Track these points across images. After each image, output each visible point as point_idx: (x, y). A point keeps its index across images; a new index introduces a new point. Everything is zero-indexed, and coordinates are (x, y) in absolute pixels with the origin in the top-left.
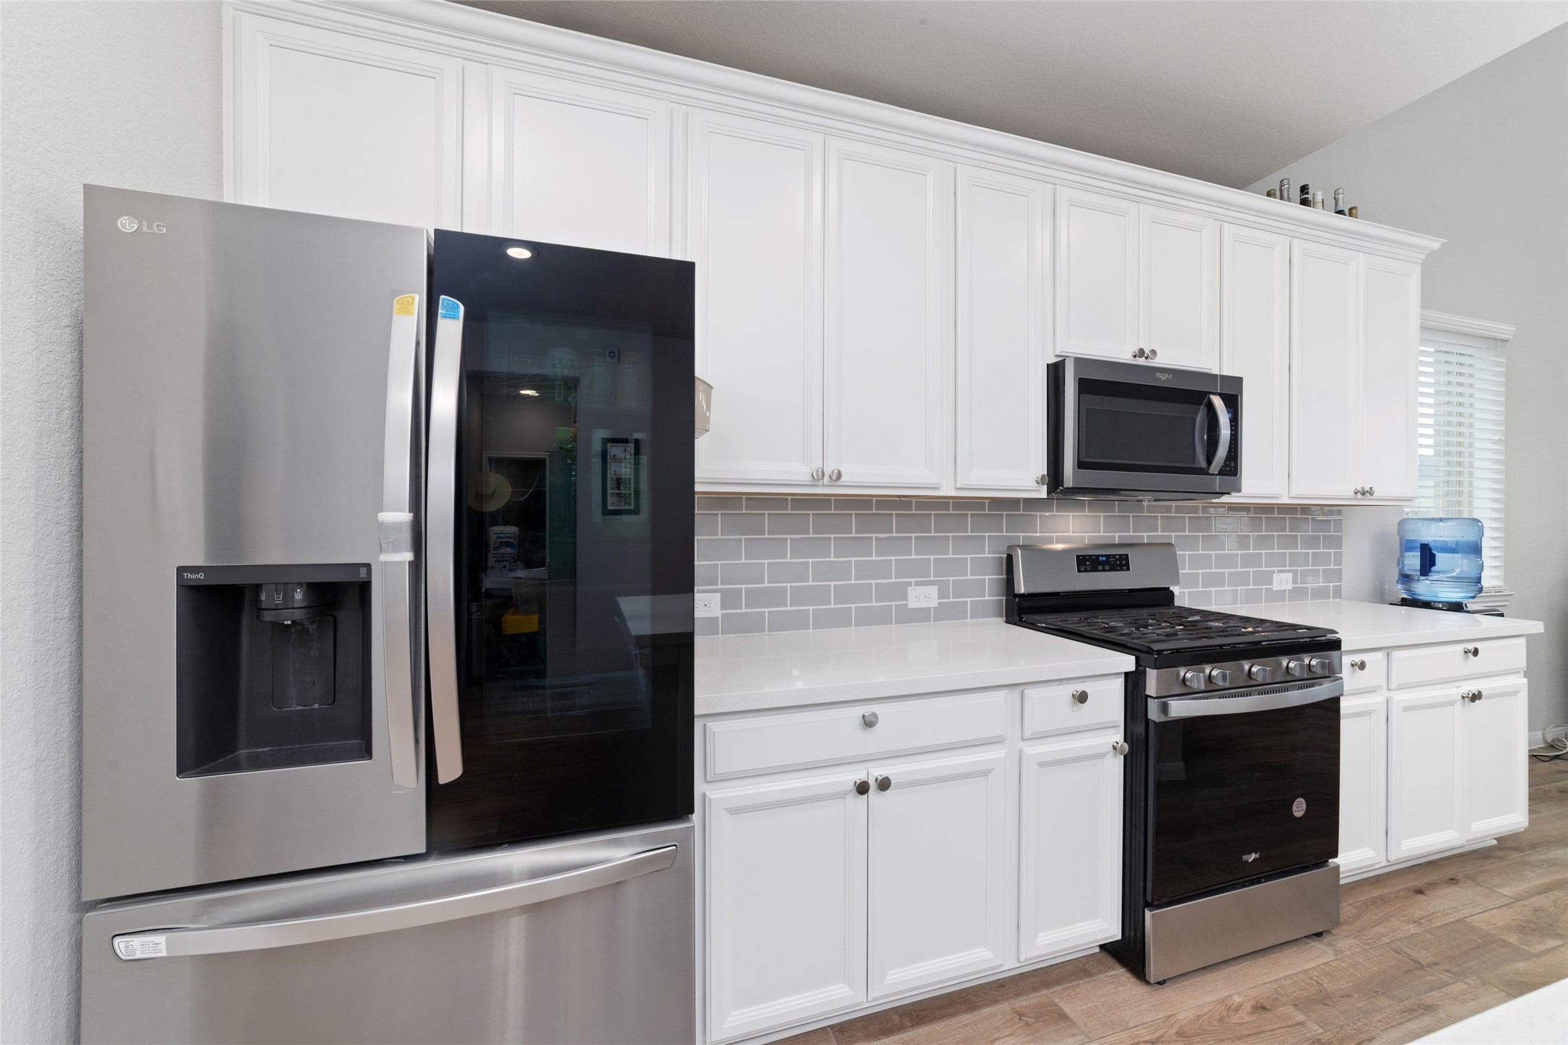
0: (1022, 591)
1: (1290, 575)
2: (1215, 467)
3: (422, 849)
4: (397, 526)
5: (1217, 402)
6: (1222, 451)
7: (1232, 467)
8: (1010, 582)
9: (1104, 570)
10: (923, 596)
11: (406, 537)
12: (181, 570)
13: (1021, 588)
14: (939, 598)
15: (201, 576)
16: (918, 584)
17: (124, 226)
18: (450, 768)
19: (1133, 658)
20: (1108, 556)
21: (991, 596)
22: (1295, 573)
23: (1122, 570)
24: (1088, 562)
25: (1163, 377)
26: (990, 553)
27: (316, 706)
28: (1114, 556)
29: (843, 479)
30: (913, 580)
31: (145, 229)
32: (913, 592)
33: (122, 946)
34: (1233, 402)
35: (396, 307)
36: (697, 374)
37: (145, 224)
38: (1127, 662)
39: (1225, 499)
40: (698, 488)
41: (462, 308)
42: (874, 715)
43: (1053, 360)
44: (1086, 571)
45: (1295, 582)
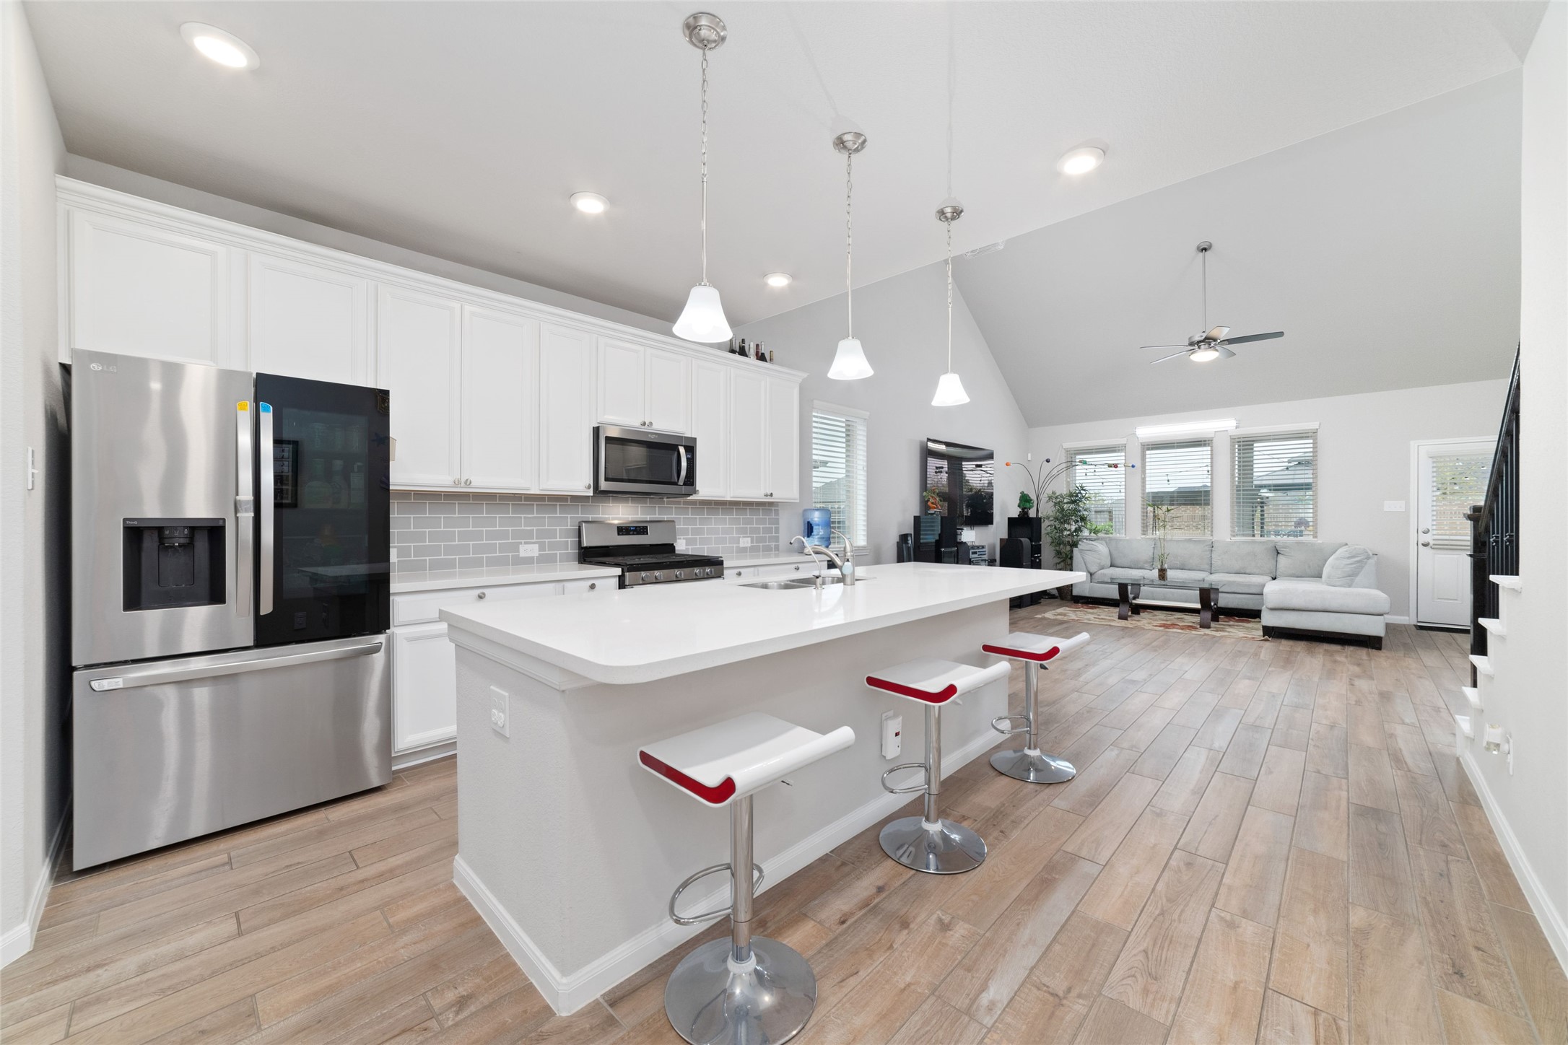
0: (585, 545)
1: (749, 539)
2: (681, 482)
3: (251, 643)
4: (247, 502)
5: (682, 450)
6: (683, 473)
7: (690, 480)
8: (580, 542)
9: (633, 534)
10: (529, 550)
11: (251, 506)
12: (125, 520)
13: (585, 544)
14: (539, 551)
15: (136, 523)
16: (525, 543)
17: (93, 367)
18: (267, 607)
19: (620, 569)
20: (636, 527)
21: (573, 551)
22: (752, 538)
23: (644, 534)
24: (622, 530)
25: (653, 437)
26: (571, 526)
27: (184, 585)
28: (640, 527)
29: (472, 484)
30: (523, 541)
31: (105, 369)
32: (522, 548)
33: (97, 685)
34: (691, 450)
35: (238, 408)
36: (391, 436)
37: (105, 367)
38: (618, 571)
39: (691, 498)
40: (391, 488)
41: (271, 407)
42: (484, 594)
43: (596, 425)
44: (623, 535)
45: (752, 542)
